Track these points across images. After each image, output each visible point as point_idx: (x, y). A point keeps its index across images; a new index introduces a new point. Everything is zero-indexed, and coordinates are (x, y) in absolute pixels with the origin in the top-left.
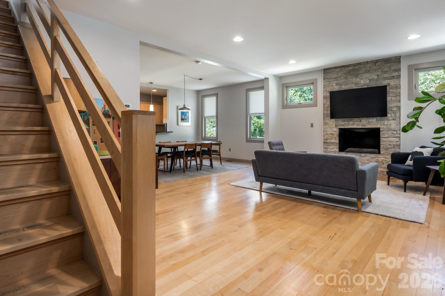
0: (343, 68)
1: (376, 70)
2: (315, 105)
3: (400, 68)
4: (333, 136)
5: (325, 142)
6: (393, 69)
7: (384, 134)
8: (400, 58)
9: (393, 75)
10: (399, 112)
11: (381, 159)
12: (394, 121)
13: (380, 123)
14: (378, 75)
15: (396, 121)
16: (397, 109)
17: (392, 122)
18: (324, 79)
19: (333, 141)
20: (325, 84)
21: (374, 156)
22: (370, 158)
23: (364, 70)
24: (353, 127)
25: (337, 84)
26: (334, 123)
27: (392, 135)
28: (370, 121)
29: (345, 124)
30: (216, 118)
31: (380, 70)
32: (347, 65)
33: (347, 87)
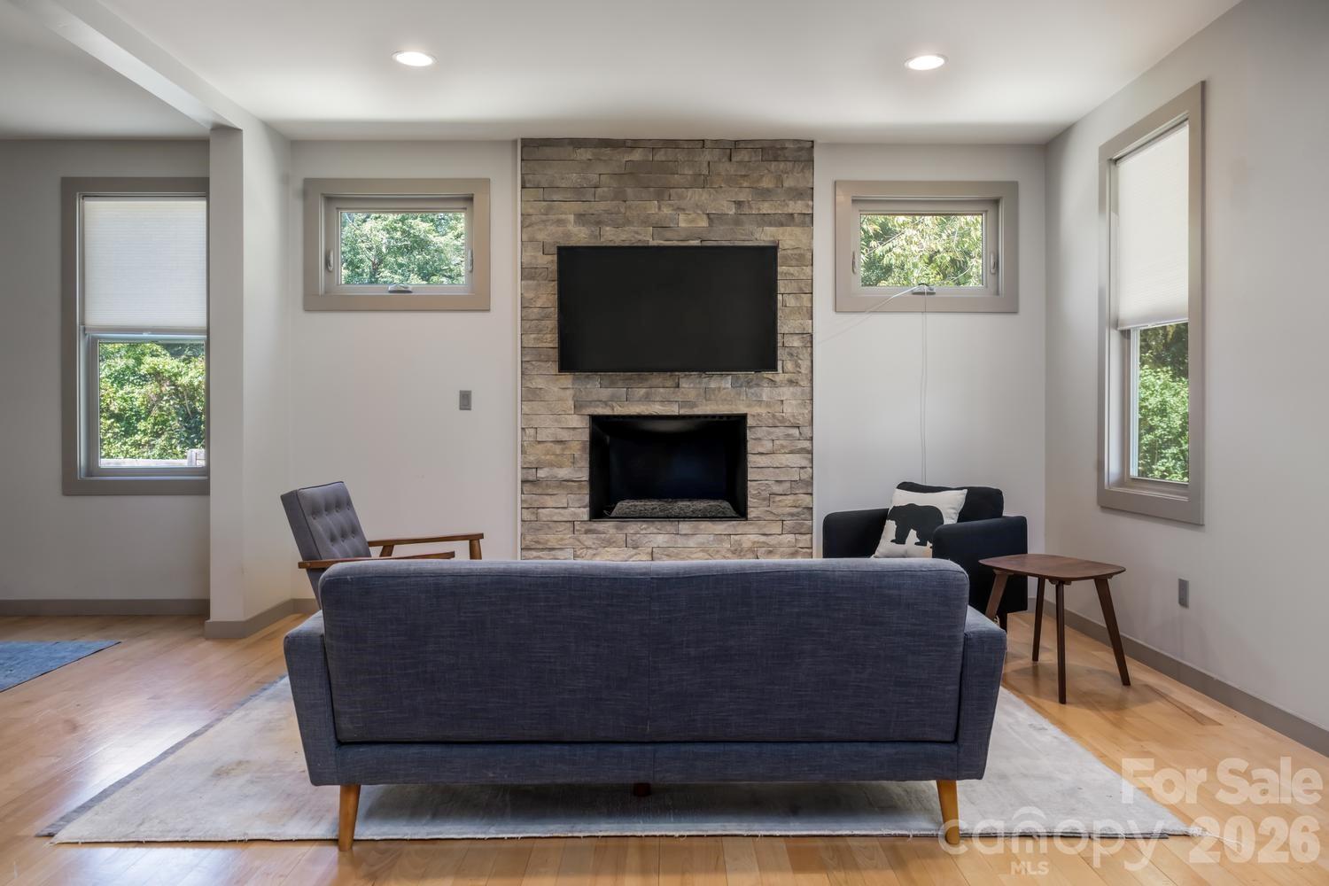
0: (608, 151)
1: (732, 181)
2: (477, 301)
3: (810, 185)
4: (563, 450)
5: (531, 478)
6: (790, 189)
7: (760, 439)
8: (813, 147)
9: (790, 211)
10: (807, 356)
11: (749, 539)
12: (791, 389)
13: (747, 395)
14: (739, 204)
15: (799, 389)
16: (802, 344)
17: (786, 392)
18: (523, 187)
19: (563, 473)
20: (531, 211)
21: (726, 529)
22: (712, 538)
23: (688, 171)
24: (646, 413)
25: (581, 218)
26: (569, 393)
27: (784, 443)
28: (713, 385)
29: (613, 398)
31: (745, 184)
32: (624, 141)
33: (624, 237)
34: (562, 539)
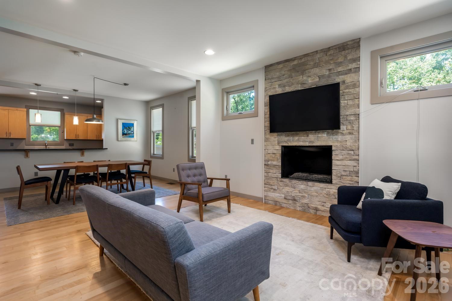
0: (287, 63)
1: (327, 62)
2: (255, 115)
3: (359, 56)
4: (275, 156)
5: (266, 164)
6: (350, 59)
7: (337, 155)
8: (360, 40)
9: (350, 68)
10: (357, 123)
11: (332, 191)
12: (350, 136)
13: (332, 139)
14: (330, 70)
15: (354, 136)
16: (355, 119)
17: (348, 137)
18: (265, 80)
19: (275, 163)
20: (267, 86)
21: (324, 186)
22: (319, 188)
23: (312, 63)
24: (298, 145)
25: (280, 86)
26: (276, 139)
27: (347, 156)
28: (320, 135)
29: (289, 141)
30: (162, 132)
31: (332, 62)
32: (292, 59)
33: (291, 89)
34: (274, 183)
